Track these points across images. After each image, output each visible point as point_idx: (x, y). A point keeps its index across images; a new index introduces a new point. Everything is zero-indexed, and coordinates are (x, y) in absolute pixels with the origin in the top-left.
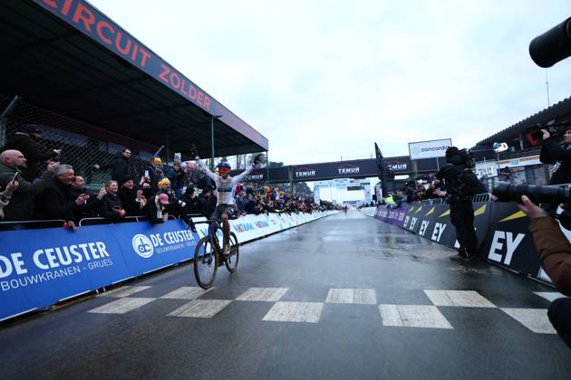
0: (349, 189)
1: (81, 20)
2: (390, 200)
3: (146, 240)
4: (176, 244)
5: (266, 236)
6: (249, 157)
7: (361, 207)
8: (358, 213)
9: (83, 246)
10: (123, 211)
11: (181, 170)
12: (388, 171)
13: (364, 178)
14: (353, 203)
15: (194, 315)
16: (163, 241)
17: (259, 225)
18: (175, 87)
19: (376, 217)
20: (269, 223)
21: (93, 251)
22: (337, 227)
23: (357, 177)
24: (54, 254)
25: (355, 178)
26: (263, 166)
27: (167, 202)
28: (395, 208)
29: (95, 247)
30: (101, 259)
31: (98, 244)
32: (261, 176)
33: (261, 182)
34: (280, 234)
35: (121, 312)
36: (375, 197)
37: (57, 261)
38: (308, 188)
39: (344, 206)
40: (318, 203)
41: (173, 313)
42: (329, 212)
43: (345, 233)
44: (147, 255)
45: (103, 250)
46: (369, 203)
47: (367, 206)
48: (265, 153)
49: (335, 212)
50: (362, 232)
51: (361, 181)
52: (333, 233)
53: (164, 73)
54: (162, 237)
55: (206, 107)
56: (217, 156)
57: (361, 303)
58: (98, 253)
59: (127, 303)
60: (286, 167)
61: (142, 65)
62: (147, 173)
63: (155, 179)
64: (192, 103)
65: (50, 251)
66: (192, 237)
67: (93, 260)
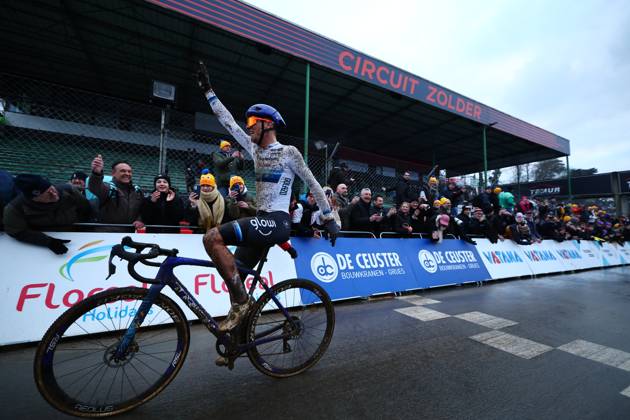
1: (366, 73)
3: (430, 257)
5: (577, 271)
6: (533, 166)
9: (384, 255)
10: (410, 228)
11: (457, 188)
15: (503, 349)
17: (565, 254)
18: (441, 105)
20: (581, 253)
21: (391, 260)
24: (367, 258)
26: (557, 176)
27: (447, 224)
29: (392, 257)
30: (396, 268)
31: (394, 254)
32: (558, 189)
33: (562, 197)
34: (603, 271)
37: (369, 263)
41: (477, 337)
44: (432, 270)
45: (397, 260)
53: (432, 94)
54: (443, 255)
55: (477, 117)
58: (394, 262)
60: (605, 175)
61: (412, 94)
62: (423, 194)
64: (460, 117)
65: (364, 255)
66: (474, 259)
67: (391, 267)
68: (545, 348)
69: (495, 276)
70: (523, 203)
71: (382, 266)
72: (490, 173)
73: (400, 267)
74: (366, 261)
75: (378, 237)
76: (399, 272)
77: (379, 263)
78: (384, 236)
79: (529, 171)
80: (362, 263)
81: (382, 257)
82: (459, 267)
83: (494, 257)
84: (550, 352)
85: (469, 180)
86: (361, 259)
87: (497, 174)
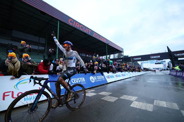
0: (156, 64)
1: (77, 26)
2: (177, 68)
3: (93, 78)
4: (100, 79)
5: (125, 79)
6: (117, 54)
7: (161, 70)
8: (161, 72)
9: (80, 78)
10: (88, 70)
11: (100, 59)
12: (174, 56)
13: (162, 59)
14: (158, 69)
15: (108, 100)
16: (97, 78)
17: (123, 75)
18: (97, 38)
19: (170, 74)
20: (126, 75)
21: (82, 80)
22: (152, 78)
23: (159, 59)
24: (75, 80)
25: (158, 60)
26: (122, 57)
27: (97, 69)
28: (180, 71)
29: (82, 79)
30: (84, 82)
31: (83, 78)
32: (122, 60)
33: (122, 62)
34: (130, 78)
35: (90, 96)
36: (168, 67)
37: (75, 81)
38: (138, 64)
39: (154, 70)
40: (143, 69)
41: (102, 99)
42: (148, 72)
43: (155, 80)
44: (93, 82)
45: (84, 80)
46: (166, 69)
47: (165, 70)
48: (122, 53)
49: (150, 72)
50: (163, 80)
51: (161, 61)
52: (151, 79)
53: (94, 35)
54: (96, 77)
55: (105, 41)
57: (171, 108)
58: (83, 80)
59: (90, 94)
60: (130, 57)
61: (89, 34)
62: (91, 61)
63: (93, 62)
64: (101, 41)
65: (74, 79)
66: (104, 78)
67: (82, 82)
68: (117, 98)
69: (108, 82)
70: (115, 63)
71: (79, 82)
72: (108, 56)
73: (85, 82)
74: (74, 81)
75: (78, 73)
76: (84, 83)
77: (79, 81)
78: (80, 73)
79: (116, 55)
80: (73, 81)
81: (79, 79)
82: (100, 80)
83: (108, 77)
84: (118, 99)
85: (104, 57)
86: (73, 80)
87: (110, 56)
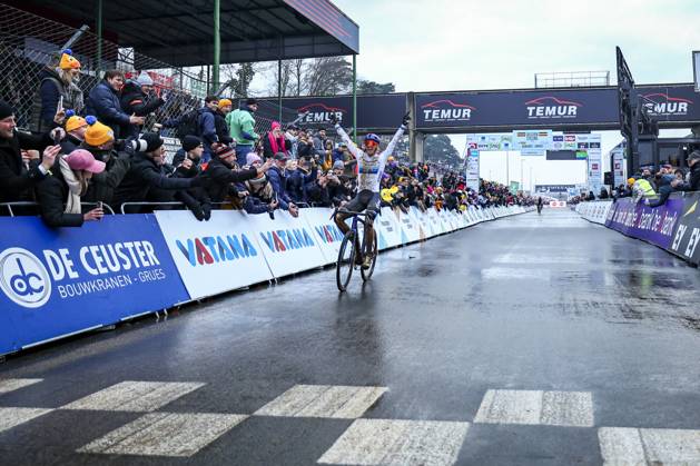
0: (552, 155)
2: (644, 185)
4: (111, 274)
7: (575, 202)
8: (571, 214)
12: (644, 116)
13: (587, 130)
14: (559, 190)
15: (148, 451)
16: (77, 266)
19: (611, 225)
22: (516, 247)
23: (570, 127)
25: (567, 130)
26: (343, 91)
28: (654, 205)
36: (609, 178)
38: (453, 150)
40: (474, 185)
42: (502, 210)
43: (532, 259)
44: (34, 301)
46: (597, 192)
47: (591, 198)
48: (349, 58)
49: (515, 209)
50: (575, 258)
51: (579, 138)
52: (506, 258)
54: (74, 256)
56: (226, 60)
57: (559, 423)
60: (401, 96)
68: (233, 420)
83: (201, 249)
